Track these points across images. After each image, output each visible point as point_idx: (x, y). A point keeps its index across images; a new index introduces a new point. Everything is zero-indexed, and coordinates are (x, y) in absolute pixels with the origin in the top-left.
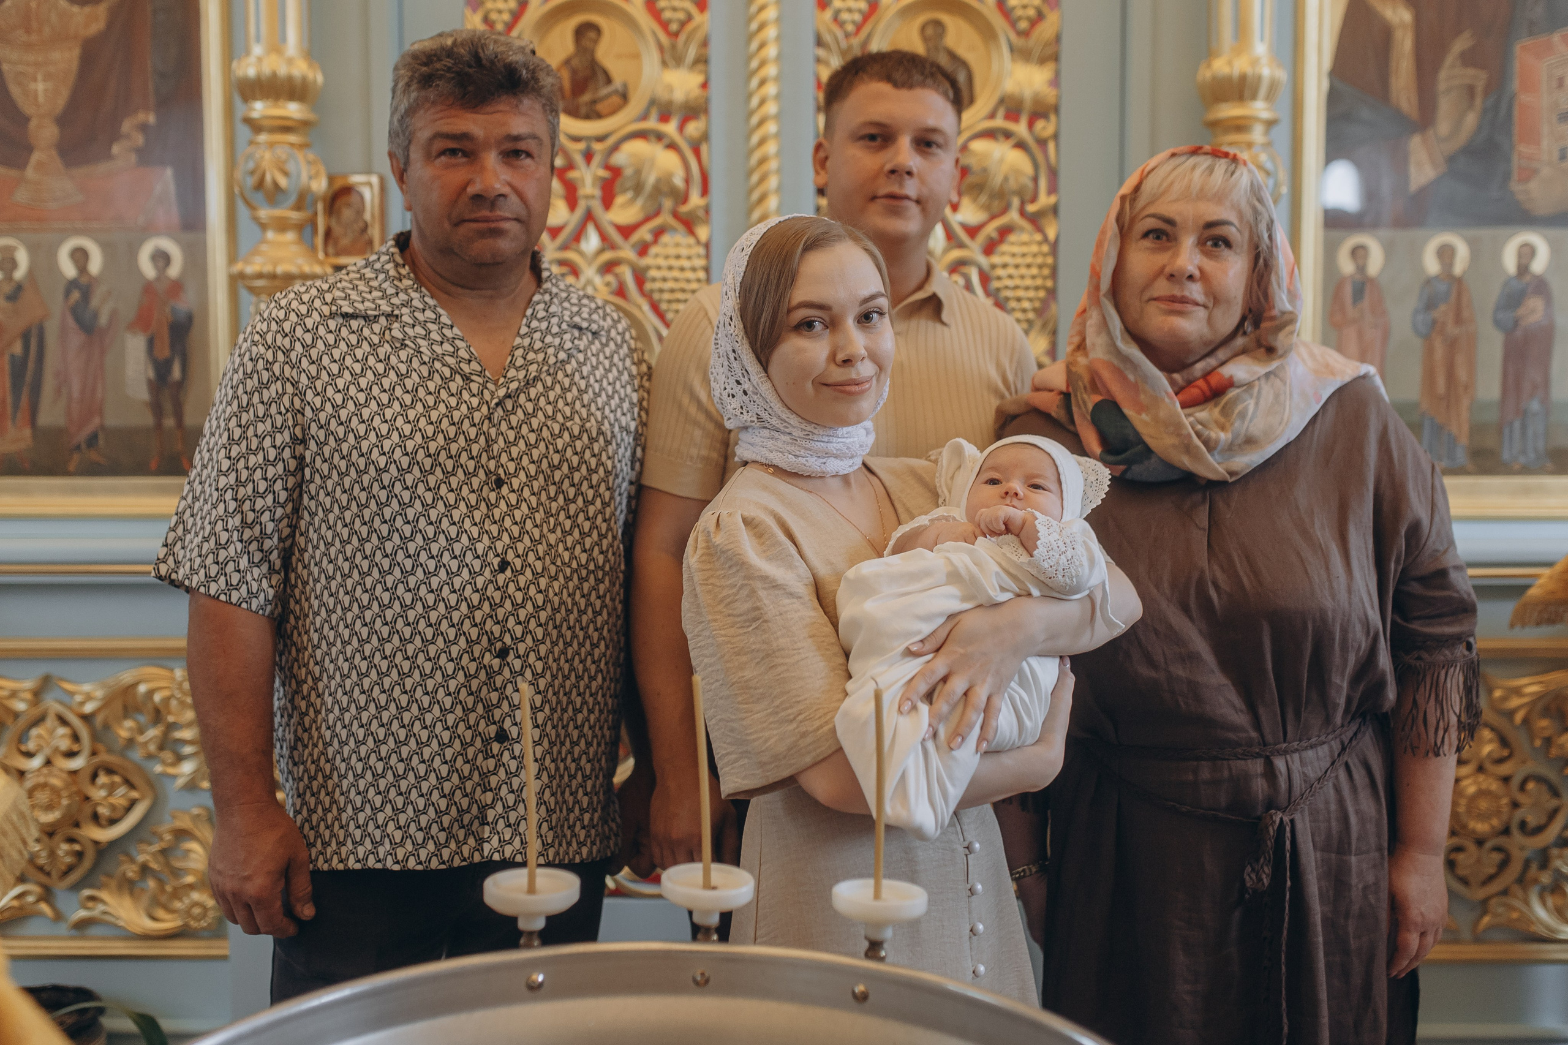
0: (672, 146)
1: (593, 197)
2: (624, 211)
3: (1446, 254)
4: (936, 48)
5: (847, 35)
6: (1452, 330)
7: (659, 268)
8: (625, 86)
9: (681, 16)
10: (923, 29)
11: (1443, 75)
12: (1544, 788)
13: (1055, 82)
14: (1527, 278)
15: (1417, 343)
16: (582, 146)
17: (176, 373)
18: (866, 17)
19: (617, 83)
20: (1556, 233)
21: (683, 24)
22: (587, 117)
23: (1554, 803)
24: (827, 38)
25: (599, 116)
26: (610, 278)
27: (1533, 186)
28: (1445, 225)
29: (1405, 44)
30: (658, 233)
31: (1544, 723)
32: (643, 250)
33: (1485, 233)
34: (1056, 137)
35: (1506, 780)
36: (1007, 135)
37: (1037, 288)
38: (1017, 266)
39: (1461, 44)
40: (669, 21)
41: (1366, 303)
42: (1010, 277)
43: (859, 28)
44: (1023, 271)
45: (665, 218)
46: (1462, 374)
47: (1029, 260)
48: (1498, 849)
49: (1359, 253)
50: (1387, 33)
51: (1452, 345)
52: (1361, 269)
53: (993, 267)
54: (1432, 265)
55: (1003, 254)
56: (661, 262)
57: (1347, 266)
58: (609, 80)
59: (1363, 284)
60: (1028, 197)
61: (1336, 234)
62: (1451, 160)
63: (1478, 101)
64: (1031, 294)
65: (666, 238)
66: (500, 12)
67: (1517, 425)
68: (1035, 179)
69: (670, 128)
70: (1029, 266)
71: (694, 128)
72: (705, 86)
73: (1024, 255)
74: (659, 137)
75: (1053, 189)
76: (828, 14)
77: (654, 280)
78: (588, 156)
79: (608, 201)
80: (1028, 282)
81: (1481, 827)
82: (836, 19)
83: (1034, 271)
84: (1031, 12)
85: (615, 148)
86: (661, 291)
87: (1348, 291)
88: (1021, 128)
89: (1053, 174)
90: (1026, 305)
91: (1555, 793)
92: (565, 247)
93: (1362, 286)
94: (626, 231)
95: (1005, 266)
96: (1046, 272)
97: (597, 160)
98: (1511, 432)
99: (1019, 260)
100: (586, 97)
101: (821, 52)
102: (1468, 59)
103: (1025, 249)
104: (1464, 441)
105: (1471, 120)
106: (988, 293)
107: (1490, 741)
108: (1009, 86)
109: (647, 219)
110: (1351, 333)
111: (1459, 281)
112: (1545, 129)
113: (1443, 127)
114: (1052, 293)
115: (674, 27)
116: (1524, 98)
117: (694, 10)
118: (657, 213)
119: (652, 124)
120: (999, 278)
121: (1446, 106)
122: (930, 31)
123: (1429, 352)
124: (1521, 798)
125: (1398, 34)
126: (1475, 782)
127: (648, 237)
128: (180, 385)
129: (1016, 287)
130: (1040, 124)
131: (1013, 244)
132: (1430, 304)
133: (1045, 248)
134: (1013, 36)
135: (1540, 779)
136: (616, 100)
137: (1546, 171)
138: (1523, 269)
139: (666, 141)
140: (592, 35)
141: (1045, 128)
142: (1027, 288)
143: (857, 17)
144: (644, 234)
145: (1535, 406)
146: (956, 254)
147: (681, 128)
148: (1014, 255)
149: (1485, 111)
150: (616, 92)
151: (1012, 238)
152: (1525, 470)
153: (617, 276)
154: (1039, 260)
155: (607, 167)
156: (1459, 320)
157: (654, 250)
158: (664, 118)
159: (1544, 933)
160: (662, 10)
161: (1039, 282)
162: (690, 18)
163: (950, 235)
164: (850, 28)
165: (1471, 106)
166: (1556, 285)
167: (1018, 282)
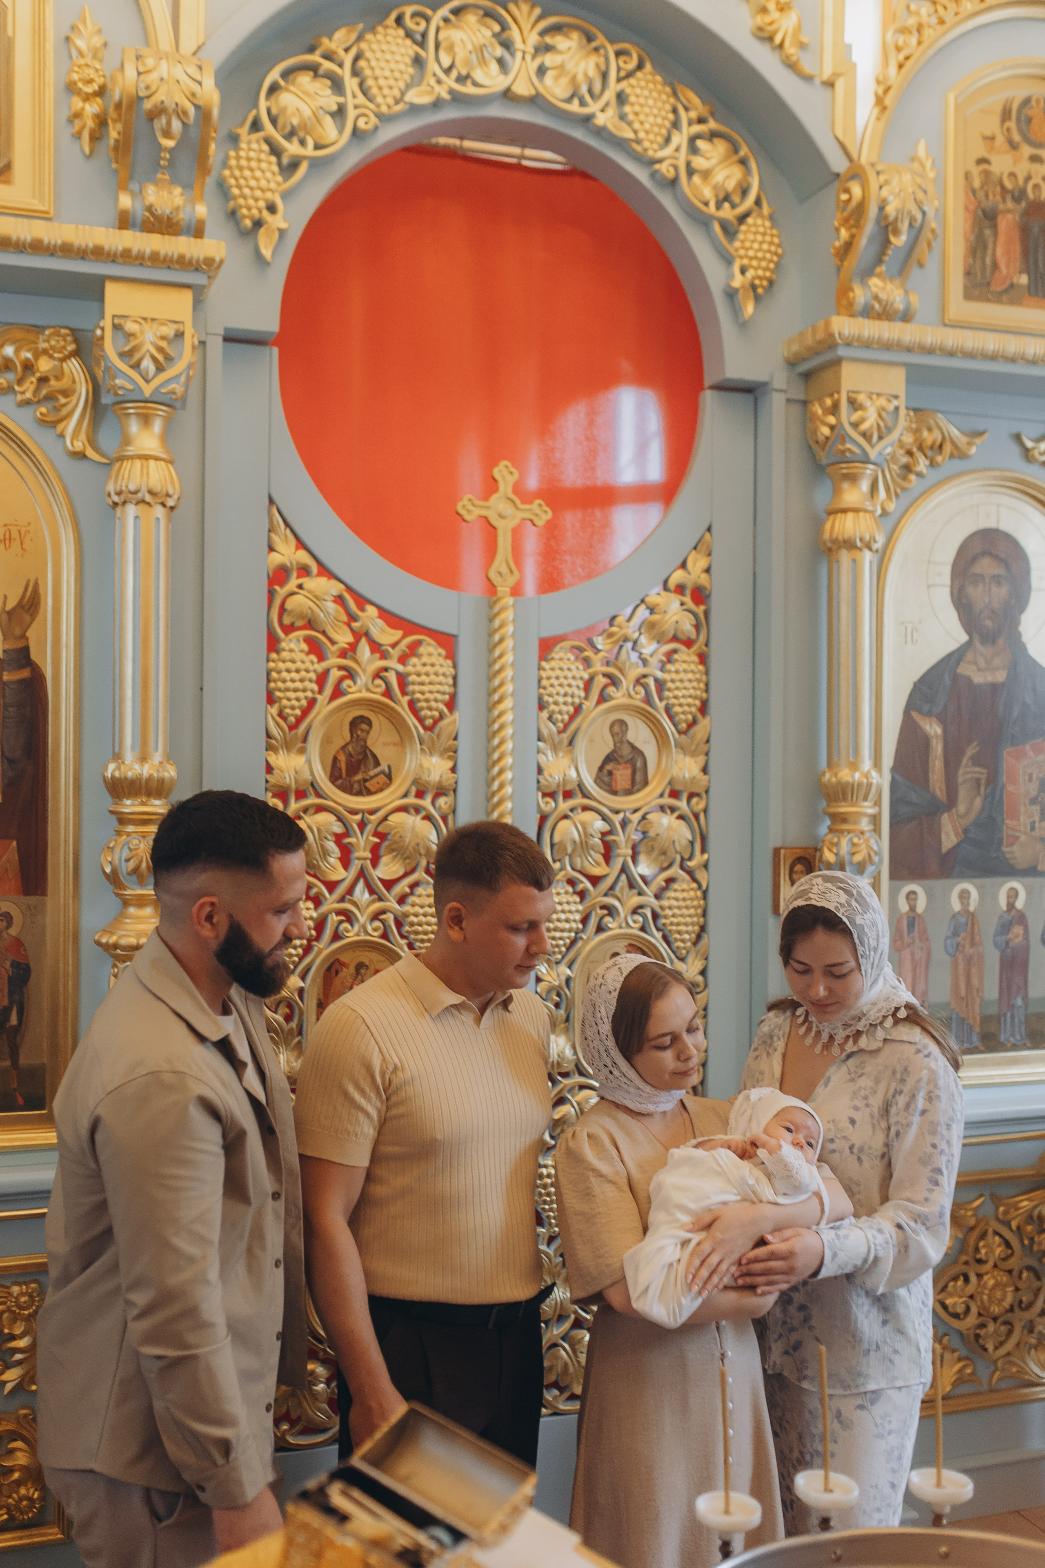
0: (428, 818)
1: (365, 859)
2: (388, 868)
3: (964, 896)
4: (622, 742)
5: (559, 732)
6: (969, 951)
7: (416, 915)
8: (389, 767)
9: (436, 714)
10: (612, 726)
11: (961, 771)
12: (1032, 1275)
13: (705, 770)
14: (1013, 912)
15: (948, 959)
16: (358, 817)
17: (14, 1020)
18: (572, 718)
19: (384, 767)
20: (1029, 880)
21: (436, 722)
22: (359, 793)
23: (1037, 1284)
24: (545, 732)
25: (370, 793)
26: (377, 924)
27: (1015, 848)
28: (963, 876)
29: (938, 748)
30: (414, 886)
31: (1029, 1228)
32: (401, 900)
33: (988, 881)
34: (705, 811)
35: (1010, 1272)
36: (673, 809)
37: (693, 924)
38: (679, 908)
39: (970, 751)
40: (426, 717)
41: (916, 933)
42: (674, 916)
43: (566, 726)
44: (685, 911)
45: (420, 874)
46: (975, 981)
47: (688, 903)
48: (1006, 1323)
49: (911, 896)
50: (926, 741)
51: (969, 961)
52: (913, 908)
53: (662, 908)
54: (956, 906)
55: (669, 898)
56: (417, 909)
57: (904, 907)
58: (377, 763)
59: (914, 918)
60: (686, 856)
61: (897, 883)
62: (966, 831)
63: (982, 789)
64: (690, 928)
65: (419, 890)
66: (293, 708)
67: (1009, 1015)
68: (692, 843)
69: (426, 802)
70: (687, 907)
71: (442, 801)
72: (453, 770)
73: (684, 899)
74: (417, 810)
75: (703, 851)
76: (545, 714)
77: (412, 924)
78: (362, 825)
79: (375, 862)
80: (688, 920)
81: (996, 1310)
82: (550, 718)
83: (692, 911)
84: (690, 717)
85: (385, 818)
86: (417, 933)
87: (905, 923)
88: (682, 804)
89: (704, 839)
90: (687, 936)
91: (1038, 1278)
92: (342, 900)
93: (913, 919)
94: (389, 884)
95: (670, 908)
96: (699, 911)
97: (369, 828)
98: (1005, 1019)
99: (682, 904)
100: (359, 777)
101: (541, 744)
102: (976, 760)
103: (685, 895)
104: (977, 1029)
105: (978, 802)
106: (658, 929)
107: (999, 1245)
108: (675, 771)
109: (406, 875)
110: (907, 954)
111: (973, 915)
112: (1022, 809)
113: (962, 808)
114: (703, 929)
115: (429, 722)
116: (1010, 788)
117: (446, 710)
118: (413, 871)
119: (411, 800)
120: (666, 917)
121: (963, 793)
122: (616, 728)
123: (955, 965)
124: (1021, 1285)
125: (934, 742)
126: (994, 1277)
127: (408, 890)
128: (17, 1029)
129: (678, 924)
130: (695, 800)
131: (675, 891)
132: (955, 934)
133: (699, 893)
134: (677, 735)
135: (1029, 1268)
136: (382, 779)
137: (1023, 838)
138: (1011, 906)
139: (423, 814)
140: (364, 726)
141: (698, 804)
142: (686, 924)
143: (566, 717)
144: (402, 887)
145: (1019, 1002)
146: (636, 900)
147: (433, 803)
148: (677, 899)
149: (986, 798)
150: (383, 772)
151: (675, 886)
152: (1015, 1047)
153: (382, 921)
154: (695, 903)
155: (376, 834)
156: (973, 944)
157: (411, 899)
158: (420, 795)
159: (1035, 1379)
160: (422, 709)
161: (695, 919)
162: (441, 717)
163: (631, 885)
164: (561, 725)
165: (978, 794)
166: (1030, 917)
167: (681, 919)
